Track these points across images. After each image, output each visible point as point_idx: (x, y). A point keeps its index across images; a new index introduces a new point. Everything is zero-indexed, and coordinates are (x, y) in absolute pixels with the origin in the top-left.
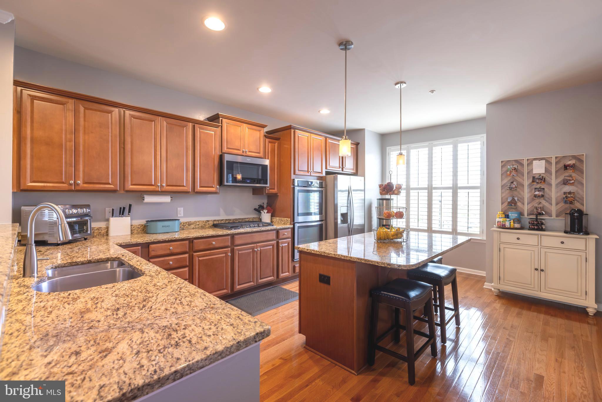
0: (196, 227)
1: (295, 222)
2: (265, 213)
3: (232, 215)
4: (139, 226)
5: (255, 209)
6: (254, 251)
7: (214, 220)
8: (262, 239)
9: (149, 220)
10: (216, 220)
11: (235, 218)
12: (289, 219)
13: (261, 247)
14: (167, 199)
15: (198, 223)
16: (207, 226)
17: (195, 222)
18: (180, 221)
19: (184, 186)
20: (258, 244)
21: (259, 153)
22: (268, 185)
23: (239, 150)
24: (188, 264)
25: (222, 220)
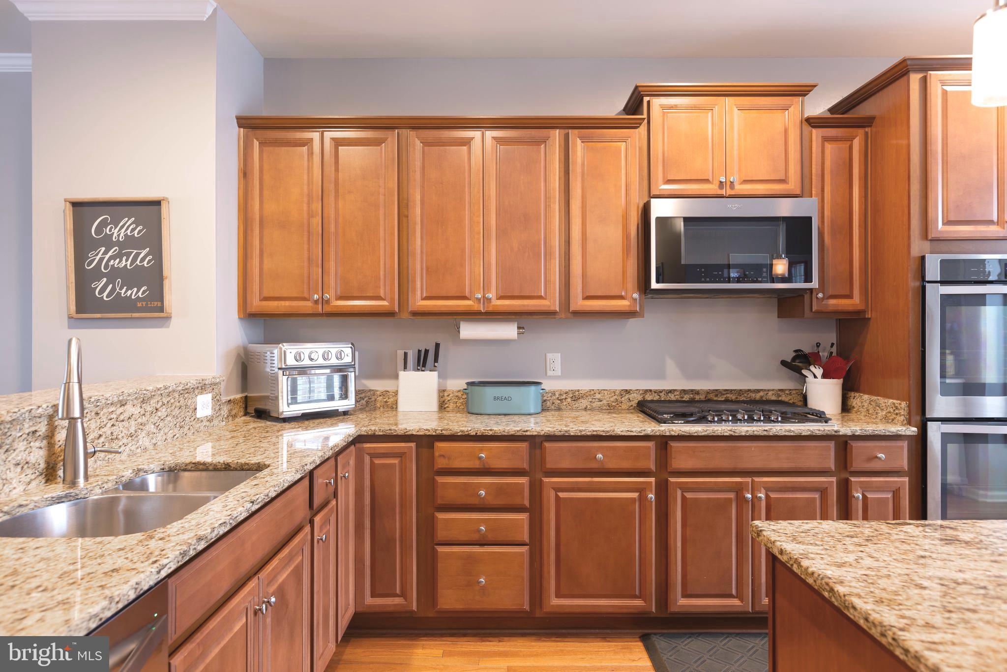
0: (594, 405)
1: (928, 416)
2: (815, 377)
3: (706, 377)
4: (459, 394)
5: (784, 363)
6: (741, 500)
7: (646, 391)
8: (775, 465)
9: (477, 380)
10: (651, 391)
11: (712, 386)
12: (904, 404)
13: (769, 489)
14: (508, 331)
15: (598, 396)
16: (624, 406)
17: (591, 393)
18: (543, 386)
19: (540, 297)
20: (757, 479)
21: (783, 181)
22: (815, 284)
23: (707, 181)
24: (527, 503)
25: (671, 391)
